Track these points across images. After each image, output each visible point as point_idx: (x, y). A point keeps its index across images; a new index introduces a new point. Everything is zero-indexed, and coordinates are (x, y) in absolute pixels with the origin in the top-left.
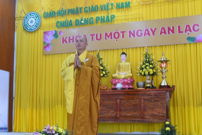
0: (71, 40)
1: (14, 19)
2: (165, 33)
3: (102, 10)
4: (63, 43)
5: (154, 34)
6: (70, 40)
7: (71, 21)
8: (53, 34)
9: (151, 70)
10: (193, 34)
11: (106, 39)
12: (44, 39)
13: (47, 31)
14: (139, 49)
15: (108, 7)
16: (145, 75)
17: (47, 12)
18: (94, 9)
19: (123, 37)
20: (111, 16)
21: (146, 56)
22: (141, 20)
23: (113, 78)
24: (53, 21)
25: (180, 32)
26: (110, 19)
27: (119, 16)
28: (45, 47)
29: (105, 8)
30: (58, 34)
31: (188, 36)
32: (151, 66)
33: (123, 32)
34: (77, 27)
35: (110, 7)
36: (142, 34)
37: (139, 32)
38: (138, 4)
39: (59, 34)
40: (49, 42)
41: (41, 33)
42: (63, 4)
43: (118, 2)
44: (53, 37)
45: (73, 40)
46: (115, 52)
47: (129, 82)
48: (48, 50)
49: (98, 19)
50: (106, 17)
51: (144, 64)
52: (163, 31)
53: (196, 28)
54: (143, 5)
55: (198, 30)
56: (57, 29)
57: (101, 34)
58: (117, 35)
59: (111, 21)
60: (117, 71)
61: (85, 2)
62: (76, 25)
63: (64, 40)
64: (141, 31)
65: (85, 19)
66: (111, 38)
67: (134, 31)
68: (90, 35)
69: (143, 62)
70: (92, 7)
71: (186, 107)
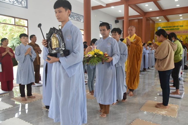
1: (154, 28)
7: (169, 29)
14: (185, 35)
16: (186, 41)
18: (174, 27)
21: (186, 37)
22: (185, 29)
26: (178, 29)
27: (180, 28)
29: (177, 26)
33: (181, 32)
37: (185, 32)
38: (185, 26)
42: (167, 25)
43: (180, 25)
46: (179, 36)
49: (175, 29)
51: (186, 39)
61: (172, 25)
65: (172, 28)
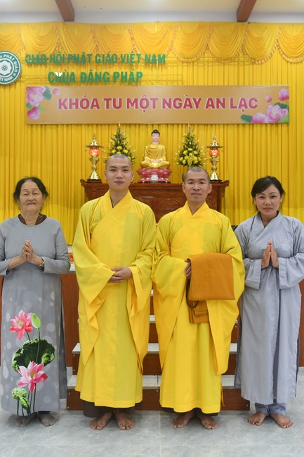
0: (74, 104)
2: (213, 107)
3: (123, 61)
4: (60, 108)
5: (197, 107)
6: (71, 104)
7: (73, 74)
8: (43, 92)
9: (195, 158)
10: (249, 111)
11: (128, 107)
12: (27, 99)
13: (34, 85)
14: (175, 126)
15: (132, 58)
16: (187, 164)
17: (33, 55)
18: (111, 60)
19: (154, 107)
20: (138, 73)
21: (188, 138)
22: (180, 84)
23: (142, 166)
24: (42, 71)
25: (232, 107)
26: (135, 77)
27: (148, 73)
28: (29, 113)
29: (128, 61)
30: (51, 93)
31: (242, 113)
32: (195, 152)
33: (154, 100)
34: (82, 85)
35: (136, 59)
36: (180, 104)
37: (178, 102)
38: (175, 59)
39: (53, 92)
40: (37, 105)
41: (20, 88)
42: (59, 45)
43: (148, 54)
44: (43, 97)
45: (76, 104)
46: (142, 128)
47: (166, 173)
48: (35, 117)
49: (116, 75)
50: (129, 73)
51: (185, 149)
52: (210, 104)
53: (254, 103)
54: (183, 62)
55: (256, 106)
56: (49, 86)
57: (120, 100)
58: (145, 103)
59: (137, 81)
60: (146, 158)
61: (95, 46)
62: (81, 81)
63: (61, 104)
64: (180, 100)
65: (96, 73)
66: (137, 107)
67: (170, 100)
68: (105, 99)
69: (184, 147)
70: (108, 55)
71: (236, 210)
